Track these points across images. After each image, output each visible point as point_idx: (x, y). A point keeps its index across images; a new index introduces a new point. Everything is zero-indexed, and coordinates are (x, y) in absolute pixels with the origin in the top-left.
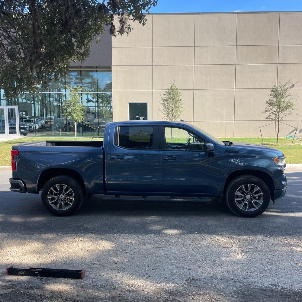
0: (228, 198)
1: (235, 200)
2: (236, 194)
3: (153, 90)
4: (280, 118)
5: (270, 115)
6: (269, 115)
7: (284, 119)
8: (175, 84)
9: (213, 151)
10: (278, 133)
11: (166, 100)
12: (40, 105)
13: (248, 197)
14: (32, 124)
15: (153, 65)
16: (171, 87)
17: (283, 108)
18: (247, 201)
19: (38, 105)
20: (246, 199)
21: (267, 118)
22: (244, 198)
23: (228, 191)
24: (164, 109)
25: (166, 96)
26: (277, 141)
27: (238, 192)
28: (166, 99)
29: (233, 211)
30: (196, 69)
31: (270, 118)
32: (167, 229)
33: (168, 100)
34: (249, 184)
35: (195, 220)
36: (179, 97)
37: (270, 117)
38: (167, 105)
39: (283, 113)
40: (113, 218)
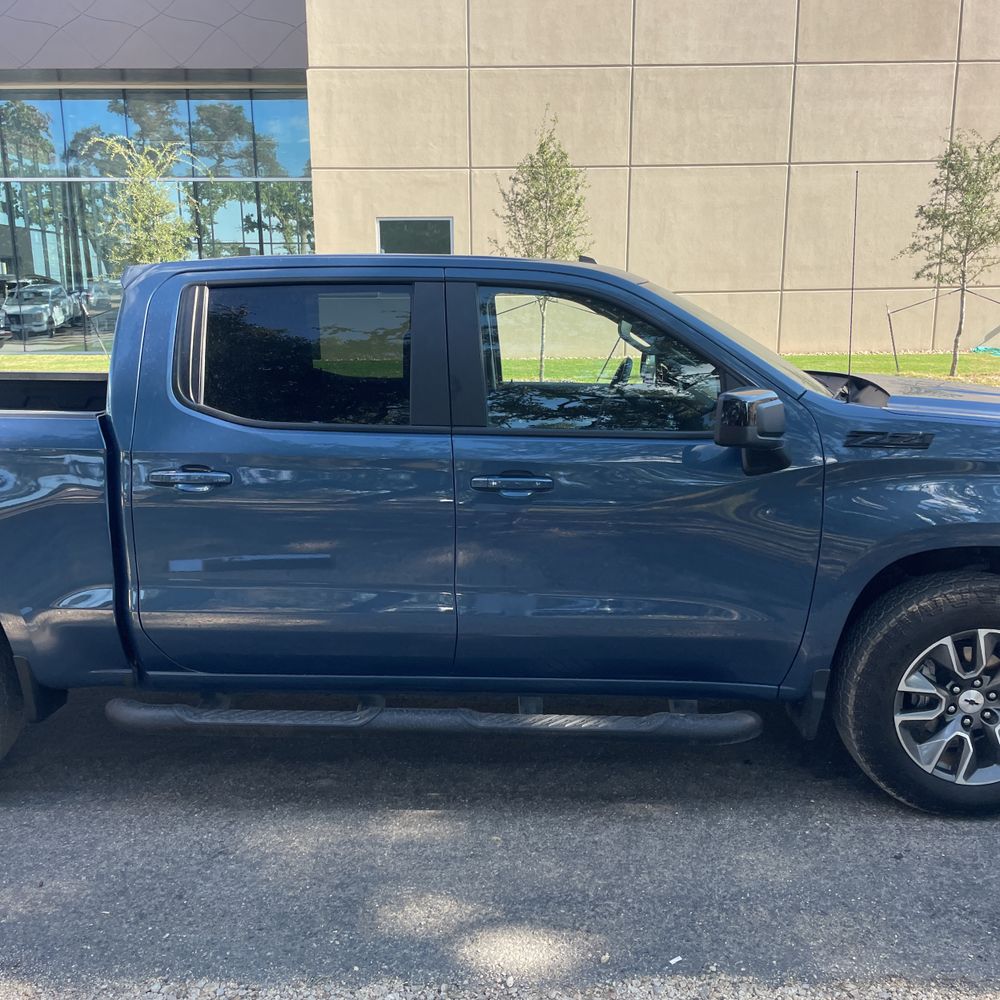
0: (856, 707)
1: (899, 719)
2: (902, 687)
3: (471, 167)
4: (968, 276)
5: (931, 262)
6: (926, 263)
7: (983, 278)
8: (555, 135)
9: (779, 434)
10: (959, 333)
11: (523, 205)
12: (62, 237)
13: (972, 702)
14: (43, 306)
15: (469, 67)
16: (542, 146)
17: (986, 233)
18: (965, 727)
19: (58, 235)
20: (959, 716)
21: (918, 276)
22: (947, 711)
23: (860, 668)
24: (514, 241)
25: (520, 188)
26: (953, 368)
27: (914, 677)
28: (519, 197)
29: (882, 785)
30: (639, 84)
31: (930, 275)
32: (492, 923)
33: (528, 202)
34: (982, 633)
35: (658, 844)
36: (572, 190)
37: (930, 270)
38: (526, 226)
39: (982, 254)
40: (183, 830)
